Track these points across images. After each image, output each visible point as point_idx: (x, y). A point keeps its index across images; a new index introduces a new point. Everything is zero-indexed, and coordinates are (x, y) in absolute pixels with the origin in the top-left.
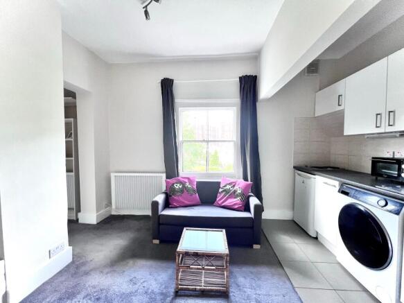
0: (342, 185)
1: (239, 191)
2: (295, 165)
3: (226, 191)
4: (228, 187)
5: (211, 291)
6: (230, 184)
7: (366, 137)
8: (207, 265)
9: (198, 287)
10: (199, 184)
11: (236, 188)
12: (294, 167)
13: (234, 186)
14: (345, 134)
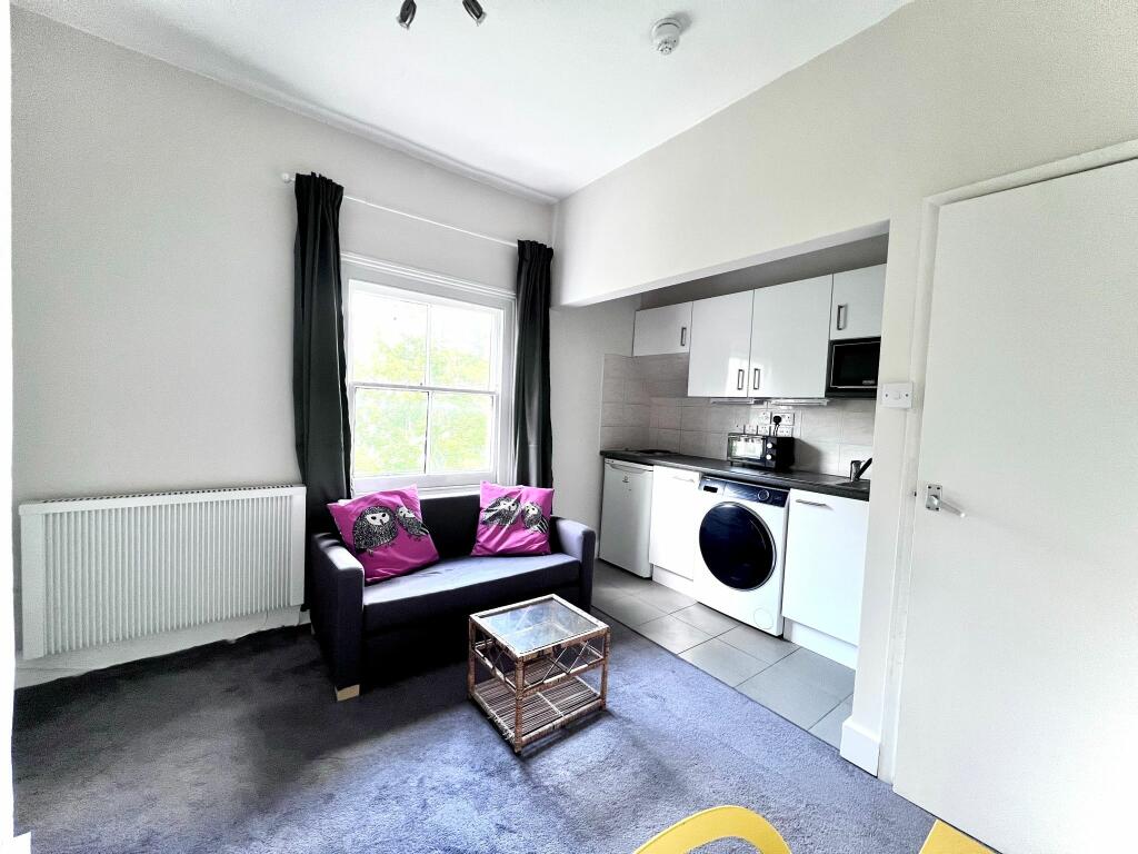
0: (704, 476)
1: (533, 512)
2: (603, 449)
3: (503, 516)
4: (504, 506)
5: (580, 716)
6: (507, 497)
7: (712, 401)
8: (549, 677)
9: (558, 721)
10: (428, 506)
11: (524, 505)
12: (602, 453)
13: (518, 501)
14: (689, 395)
